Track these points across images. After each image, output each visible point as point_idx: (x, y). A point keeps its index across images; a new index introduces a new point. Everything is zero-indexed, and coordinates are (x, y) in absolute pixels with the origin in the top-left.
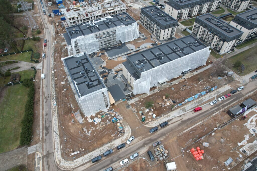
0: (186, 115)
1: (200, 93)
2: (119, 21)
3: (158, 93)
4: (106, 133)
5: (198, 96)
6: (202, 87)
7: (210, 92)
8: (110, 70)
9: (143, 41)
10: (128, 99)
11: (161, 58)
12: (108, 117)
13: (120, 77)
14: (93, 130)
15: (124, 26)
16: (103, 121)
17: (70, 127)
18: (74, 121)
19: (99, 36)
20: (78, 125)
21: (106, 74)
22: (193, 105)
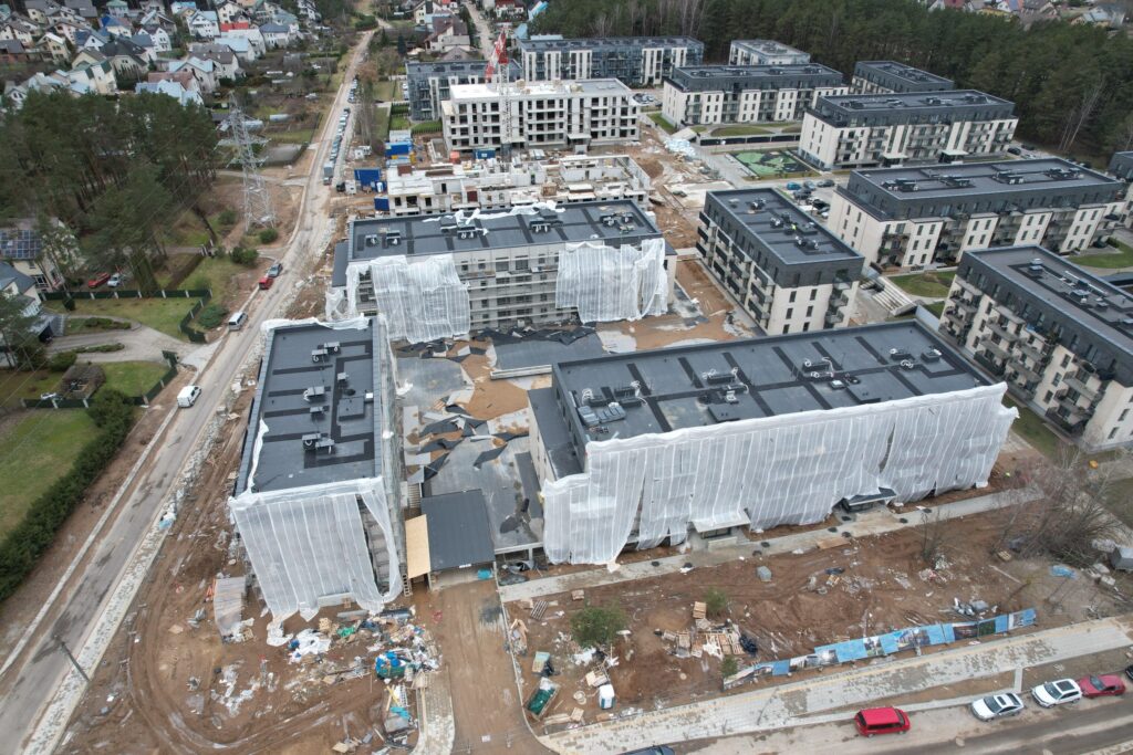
0: (801, 739)
1: (917, 631)
2: (589, 226)
3: (679, 577)
4: (321, 721)
5: (902, 645)
6: (940, 601)
7: (986, 637)
8: (474, 425)
9: (686, 329)
10: (506, 577)
11: (721, 397)
12: (371, 641)
13: (512, 465)
14: (263, 689)
15: (601, 246)
16: (334, 655)
17: (170, 645)
18: (199, 620)
19: (476, 270)
20: (211, 641)
21: (449, 437)
22: (862, 687)
